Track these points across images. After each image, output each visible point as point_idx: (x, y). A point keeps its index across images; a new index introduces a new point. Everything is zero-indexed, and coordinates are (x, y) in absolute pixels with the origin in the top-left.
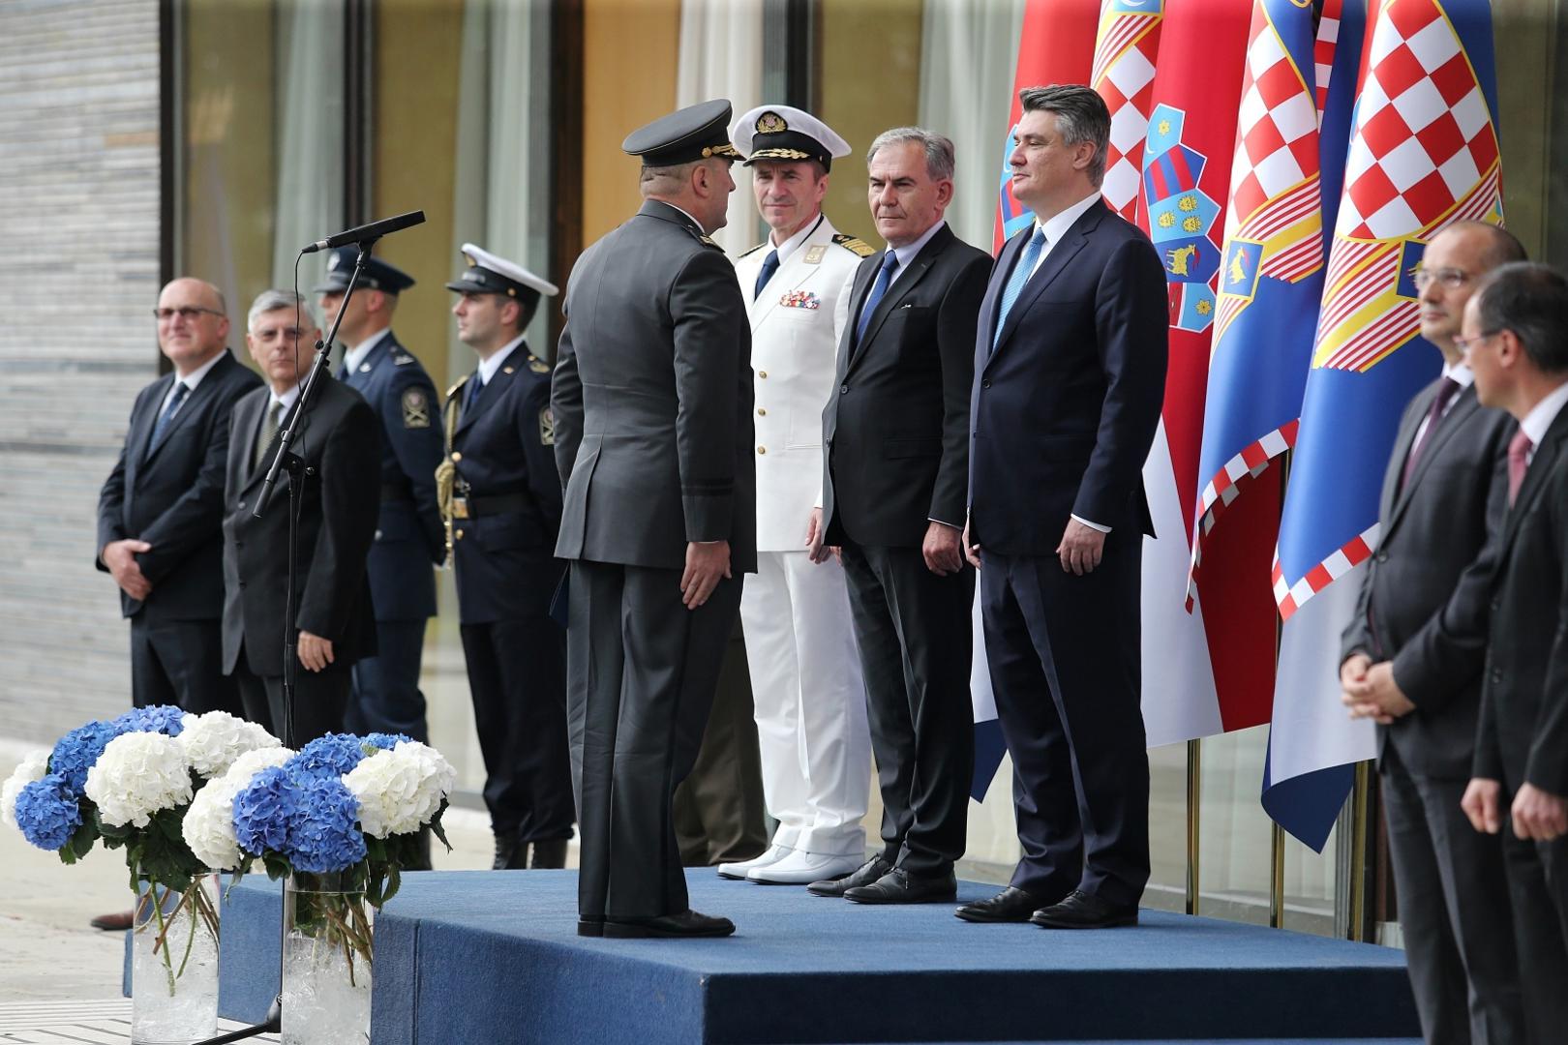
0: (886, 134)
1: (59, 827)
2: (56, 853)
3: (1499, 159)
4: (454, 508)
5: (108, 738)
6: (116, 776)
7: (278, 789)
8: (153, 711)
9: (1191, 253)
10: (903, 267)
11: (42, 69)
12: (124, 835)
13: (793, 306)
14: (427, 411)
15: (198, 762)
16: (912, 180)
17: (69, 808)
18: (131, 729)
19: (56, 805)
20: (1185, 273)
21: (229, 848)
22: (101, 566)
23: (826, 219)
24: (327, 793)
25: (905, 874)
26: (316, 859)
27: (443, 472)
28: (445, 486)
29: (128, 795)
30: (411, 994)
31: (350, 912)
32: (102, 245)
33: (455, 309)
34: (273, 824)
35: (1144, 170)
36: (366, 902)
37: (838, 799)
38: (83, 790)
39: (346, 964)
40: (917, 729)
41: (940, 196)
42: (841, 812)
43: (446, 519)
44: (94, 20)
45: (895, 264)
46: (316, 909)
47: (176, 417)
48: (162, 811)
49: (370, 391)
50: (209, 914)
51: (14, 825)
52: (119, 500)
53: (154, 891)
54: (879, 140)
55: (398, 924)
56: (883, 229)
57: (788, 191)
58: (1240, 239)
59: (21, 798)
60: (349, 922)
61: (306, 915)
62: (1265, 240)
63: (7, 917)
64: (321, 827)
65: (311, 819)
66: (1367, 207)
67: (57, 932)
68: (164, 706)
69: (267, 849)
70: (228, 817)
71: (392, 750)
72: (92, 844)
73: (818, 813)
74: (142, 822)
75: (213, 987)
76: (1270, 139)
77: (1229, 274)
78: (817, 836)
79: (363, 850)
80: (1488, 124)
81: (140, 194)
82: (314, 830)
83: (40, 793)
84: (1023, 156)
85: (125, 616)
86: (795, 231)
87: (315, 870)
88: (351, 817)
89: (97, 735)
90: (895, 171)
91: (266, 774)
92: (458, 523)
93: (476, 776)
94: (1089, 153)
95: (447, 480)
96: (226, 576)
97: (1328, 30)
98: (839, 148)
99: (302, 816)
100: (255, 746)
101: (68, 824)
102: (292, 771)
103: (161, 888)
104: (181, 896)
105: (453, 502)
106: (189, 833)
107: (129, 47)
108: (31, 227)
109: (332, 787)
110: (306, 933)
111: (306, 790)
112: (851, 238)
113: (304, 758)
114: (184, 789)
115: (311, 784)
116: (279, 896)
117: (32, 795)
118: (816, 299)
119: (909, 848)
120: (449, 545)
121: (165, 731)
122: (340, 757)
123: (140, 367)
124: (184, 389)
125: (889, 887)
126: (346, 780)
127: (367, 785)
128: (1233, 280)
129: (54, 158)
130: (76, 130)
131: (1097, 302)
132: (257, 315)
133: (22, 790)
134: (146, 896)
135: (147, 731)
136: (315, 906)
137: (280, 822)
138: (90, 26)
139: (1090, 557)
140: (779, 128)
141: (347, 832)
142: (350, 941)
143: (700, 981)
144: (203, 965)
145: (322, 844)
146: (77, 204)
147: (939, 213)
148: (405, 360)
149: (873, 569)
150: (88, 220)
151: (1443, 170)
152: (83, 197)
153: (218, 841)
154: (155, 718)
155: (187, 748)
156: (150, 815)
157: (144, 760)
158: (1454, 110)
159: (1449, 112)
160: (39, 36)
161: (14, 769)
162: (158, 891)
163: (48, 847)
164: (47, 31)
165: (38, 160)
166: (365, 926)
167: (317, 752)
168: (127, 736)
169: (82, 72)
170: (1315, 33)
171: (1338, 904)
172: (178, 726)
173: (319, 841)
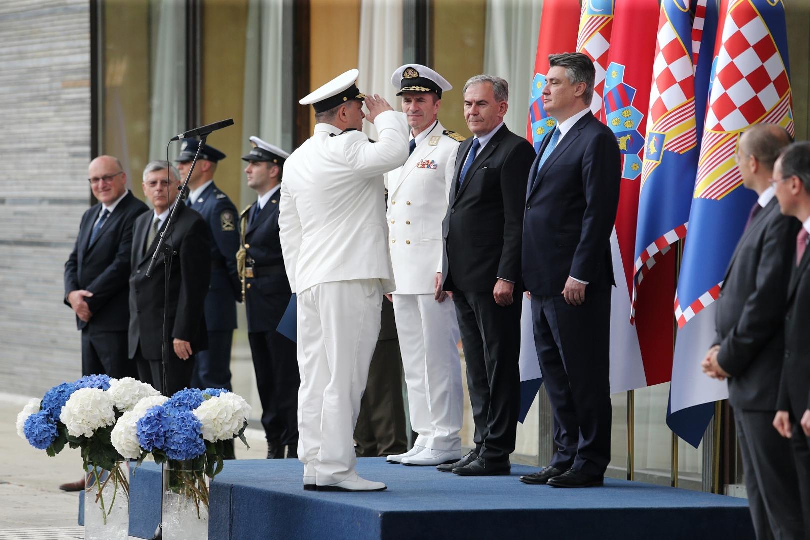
0: (473, 78)
1: (46, 438)
2: (45, 451)
3: (790, 89)
4: (246, 273)
5: (72, 391)
6: (76, 411)
7: (160, 418)
8: (94, 377)
9: (629, 139)
10: (483, 147)
11: (30, 48)
12: (80, 442)
13: (424, 167)
14: (234, 223)
15: (118, 403)
16: (486, 102)
17: (52, 428)
18: (83, 387)
19: (45, 426)
20: (626, 149)
21: (136, 448)
22: (67, 303)
23: (439, 123)
24: (185, 419)
25: (484, 460)
26: (180, 453)
27: (240, 255)
28: (241, 262)
29: (83, 421)
30: (229, 523)
31: (198, 481)
32: (61, 139)
33: (246, 170)
34: (157, 435)
35: (604, 96)
36: (206, 475)
37: (447, 422)
38: (59, 418)
39: (195, 508)
40: (491, 386)
41: (501, 110)
42: (449, 428)
43: (242, 279)
44: (56, 23)
45: (479, 146)
46: (180, 479)
47: (103, 227)
48: (100, 429)
49: (204, 212)
50: (124, 482)
51: (24, 437)
52: (75, 270)
53: (96, 470)
54: (469, 82)
55: (221, 487)
56: (472, 127)
57: (420, 109)
58: (654, 132)
59: (27, 422)
60: (197, 486)
61: (175, 482)
62: (666, 132)
63: (17, 485)
64: (182, 437)
65: (177, 433)
66: (721, 116)
67: (43, 493)
68: (100, 375)
69: (155, 448)
70: (135, 432)
71: (219, 397)
72: (64, 446)
73: (437, 429)
74: (90, 435)
75: (126, 519)
76: (669, 80)
77: (649, 150)
78: (437, 440)
79: (204, 449)
80: (784, 72)
81: (80, 112)
82: (179, 438)
83: (37, 420)
84: (549, 90)
85: (79, 329)
86: (424, 129)
87: (179, 459)
88: (198, 431)
89: (66, 390)
90: (478, 97)
91: (154, 409)
92: (248, 280)
93: (256, 411)
94: (583, 88)
95: (242, 259)
96: (131, 308)
97: (699, 24)
98: (446, 86)
99: (172, 431)
100: (147, 395)
101: (52, 436)
102: (167, 408)
103: (99, 469)
104: (110, 473)
105: (246, 270)
106: (115, 440)
107: (75, 37)
108: (25, 130)
109: (188, 416)
110: (174, 492)
111: (175, 418)
112: (453, 133)
113: (173, 401)
114: (111, 418)
115: (177, 415)
116: (160, 473)
117: (33, 421)
118: (436, 164)
119: (486, 447)
120: (243, 292)
121: (101, 388)
122: (192, 400)
123: (81, 202)
124: (107, 212)
125: (475, 467)
126: (195, 412)
127: (206, 414)
128: (650, 153)
129: (35, 94)
130: (47, 80)
131: (583, 165)
132: (147, 174)
133: (28, 419)
134: (91, 473)
135: (92, 388)
136: (179, 477)
137: (161, 434)
138: (53, 26)
139: (578, 296)
140: (415, 76)
141: (196, 439)
142: (197, 496)
143: (378, 515)
144: (121, 508)
145: (183, 446)
146: (48, 118)
147: (501, 119)
148: (222, 196)
149: (470, 303)
150: (54, 126)
151: (760, 95)
152: (51, 114)
153: (130, 445)
154: (96, 381)
155: (112, 397)
156: (94, 431)
157: (91, 403)
158: (765, 65)
159: (763, 66)
160: (28, 31)
161: (23, 408)
162: (98, 470)
163: (40, 448)
164: (31, 28)
165: (28, 95)
166: (205, 488)
167: (180, 398)
168: (82, 390)
169: (51, 49)
170: (692, 25)
171: (705, 475)
172: (107, 385)
173: (181, 444)
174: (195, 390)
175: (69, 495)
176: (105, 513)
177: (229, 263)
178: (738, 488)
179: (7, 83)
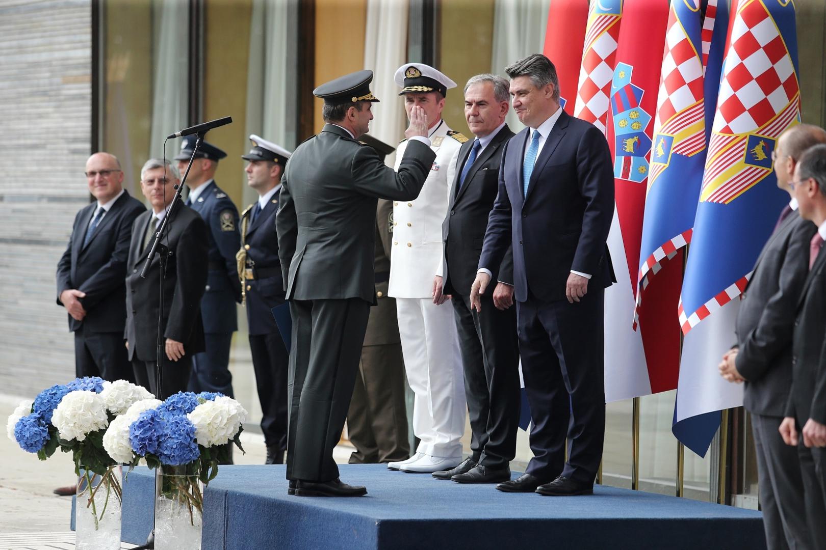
0: (473, 78)
1: (37, 441)
2: (36, 454)
3: (799, 92)
4: (246, 274)
5: (63, 394)
6: (68, 414)
7: (153, 421)
8: (87, 379)
10: (484, 148)
11: (30, 42)
12: (73, 445)
14: (233, 222)
15: (111, 407)
16: (486, 102)
17: (43, 431)
18: (76, 389)
19: (36, 429)
21: (128, 452)
22: (59, 303)
23: (444, 122)
24: (179, 423)
25: (483, 468)
26: (173, 458)
27: (240, 256)
29: (74, 424)
30: (223, 530)
31: (191, 486)
32: (60, 135)
33: (246, 169)
34: (150, 439)
36: (200, 481)
37: (448, 428)
38: (50, 421)
40: (490, 391)
41: (502, 110)
42: (449, 435)
43: (242, 280)
44: (57, 16)
45: (479, 146)
46: (173, 485)
47: (99, 226)
48: (92, 432)
49: (203, 212)
50: (116, 487)
51: (14, 440)
52: (68, 268)
53: (88, 475)
54: (470, 81)
55: (216, 493)
56: (472, 128)
57: (423, 108)
59: (18, 425)
60: (190, 491)
61: (167, 487)
62: (675, 134)
63: (10, 488)
64: (176, 442)
65: (170, 437)
66: (730, 117)
67: (36, 496)
68: (93, 377)
69: (147, 453)
70: (127, 436)
71: (214, 400)
72: (55, 449)
73: (438, 435)
74: (81, 438)
76: (678, 81)
78: (437, 448)
79: (198, 454)
80: (793, 73)
81: (81, 108)
82: (173, 443)
83: (27, 423)
85: (71, 331)
87: (172, 464)
88: (192, 436)
89: (58, 392)
90: (477, 97)
91: (147, 413)
92: (248, 282)
93: (257, 415)
94: (551, 88)
96: (127, 309)
97: (709, 24)
98: (450, 84)
99: (166, 435)
100: (141, 398)
101: (43, 439)
102: (161, 411)
103: (91, 473)
104: (102, 477)
105: (246, 271)
106: (106, 444)
107: (75, 31)
108: (24, 125)
109: (182, 420)
110: (167, 497)
111: (168, 422)
112: (457, 133)
113: (167, 405)
114: (104, 421)
115: (171, 419)
116: (153, 478)
117: (23, 424)
118: (437, 165)
119: (486, 454)
120: (243, 294)
121: (94, 390)
122: (186, 404)
123: (80, 199)
124: (102, 211)
125: (474, 475)
126: (189, 416)
127: (200, 419)
129: (35, 89)
130: (48, 75)
131: (577, 163)
132: (145, 172)
133: (18, 421)
134: (83, 477)
135: (84, 390)
136: (172, 483)
137: (154, 438)
138: (55, 19)
139: (581, 292)
140: (417, 75)
141: (190, 444)
142: (191, 501)
143: (375, 523)
144: (113, 514)
146: (47, 113)
147: (502, 120)
148: (222, 196)
149: (468, 307)
150: (52, 122)
151: (770, 98)
152: (50, 110)
153: (122, 449)
154: (88, 383)
155: (105, 399)
156: (86, 434)
157: (83, 405)
158: (775, 66)
159: (773, 67)
160: (28, 25)
161: (14, 410)
162: (89, 475)
163: (32, 451)
164: (32, 22)
165: (27, 90)
166: (199, 494)
167: (174, 402)
168: (74, 392)
169: (51, 44)
170: (702, 25)
171: (712, 485)
172: (100, 387)
173: (175, 449)
174: (190, 394)
175: (62, 499)
176: (96, 518)
177: (228, 264)
178: (745, 498)
179: (7, 78)
